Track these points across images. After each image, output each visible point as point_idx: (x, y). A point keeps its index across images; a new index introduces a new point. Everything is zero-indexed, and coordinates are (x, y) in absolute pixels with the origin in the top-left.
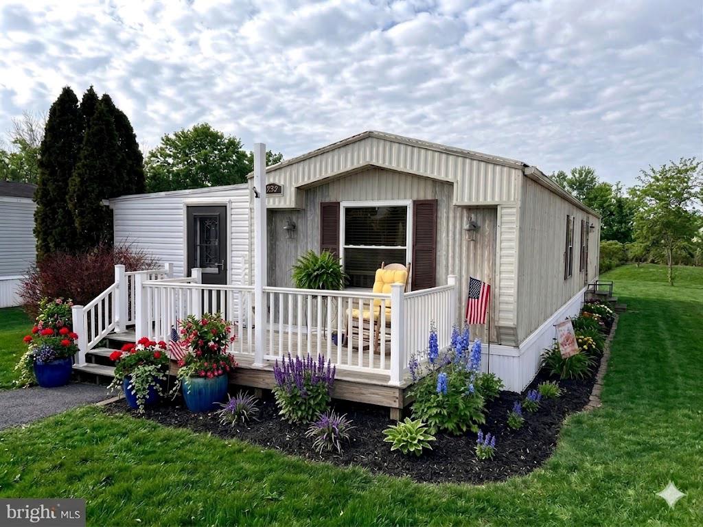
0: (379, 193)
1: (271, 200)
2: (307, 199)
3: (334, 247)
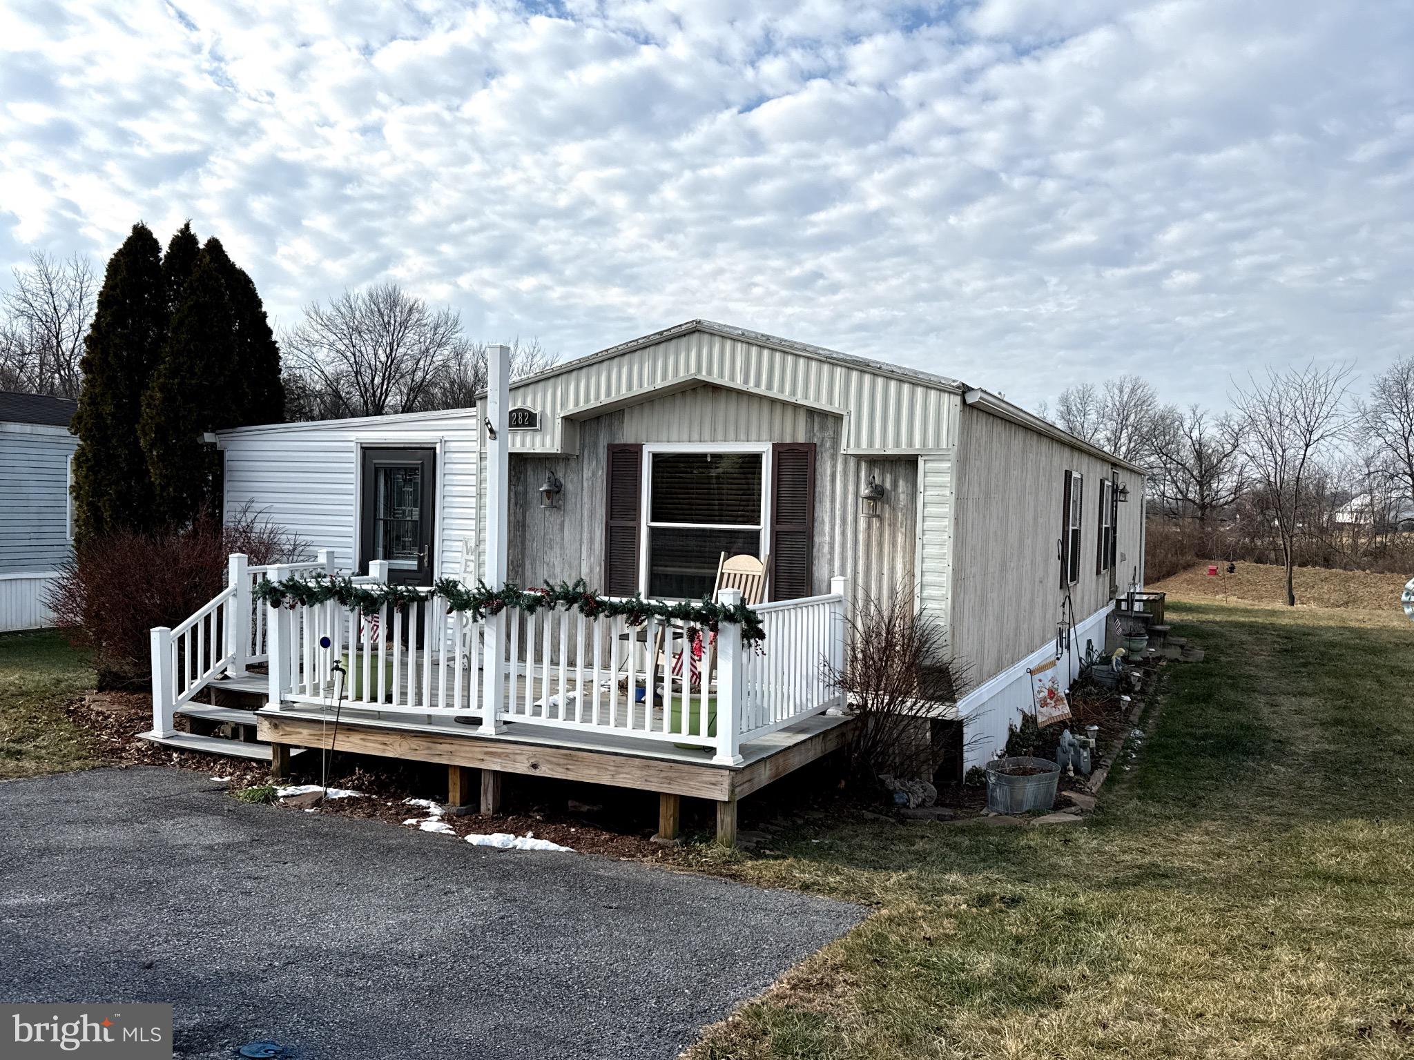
0: (714, 430)
1: (518, 439)
2: (583, 439)
3: (631, 524)
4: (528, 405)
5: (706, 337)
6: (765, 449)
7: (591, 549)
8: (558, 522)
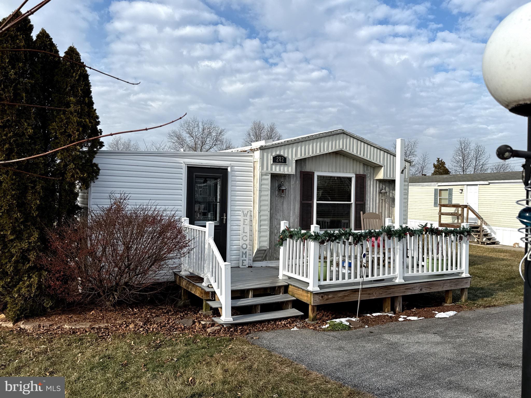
0: (336, 168)
3: (310, 202)
4: (282, 153)
5: (345, 136)
6: (353, 176)
7: (294, 212)
8: (281, 202)
